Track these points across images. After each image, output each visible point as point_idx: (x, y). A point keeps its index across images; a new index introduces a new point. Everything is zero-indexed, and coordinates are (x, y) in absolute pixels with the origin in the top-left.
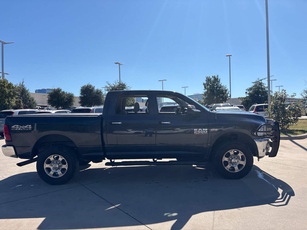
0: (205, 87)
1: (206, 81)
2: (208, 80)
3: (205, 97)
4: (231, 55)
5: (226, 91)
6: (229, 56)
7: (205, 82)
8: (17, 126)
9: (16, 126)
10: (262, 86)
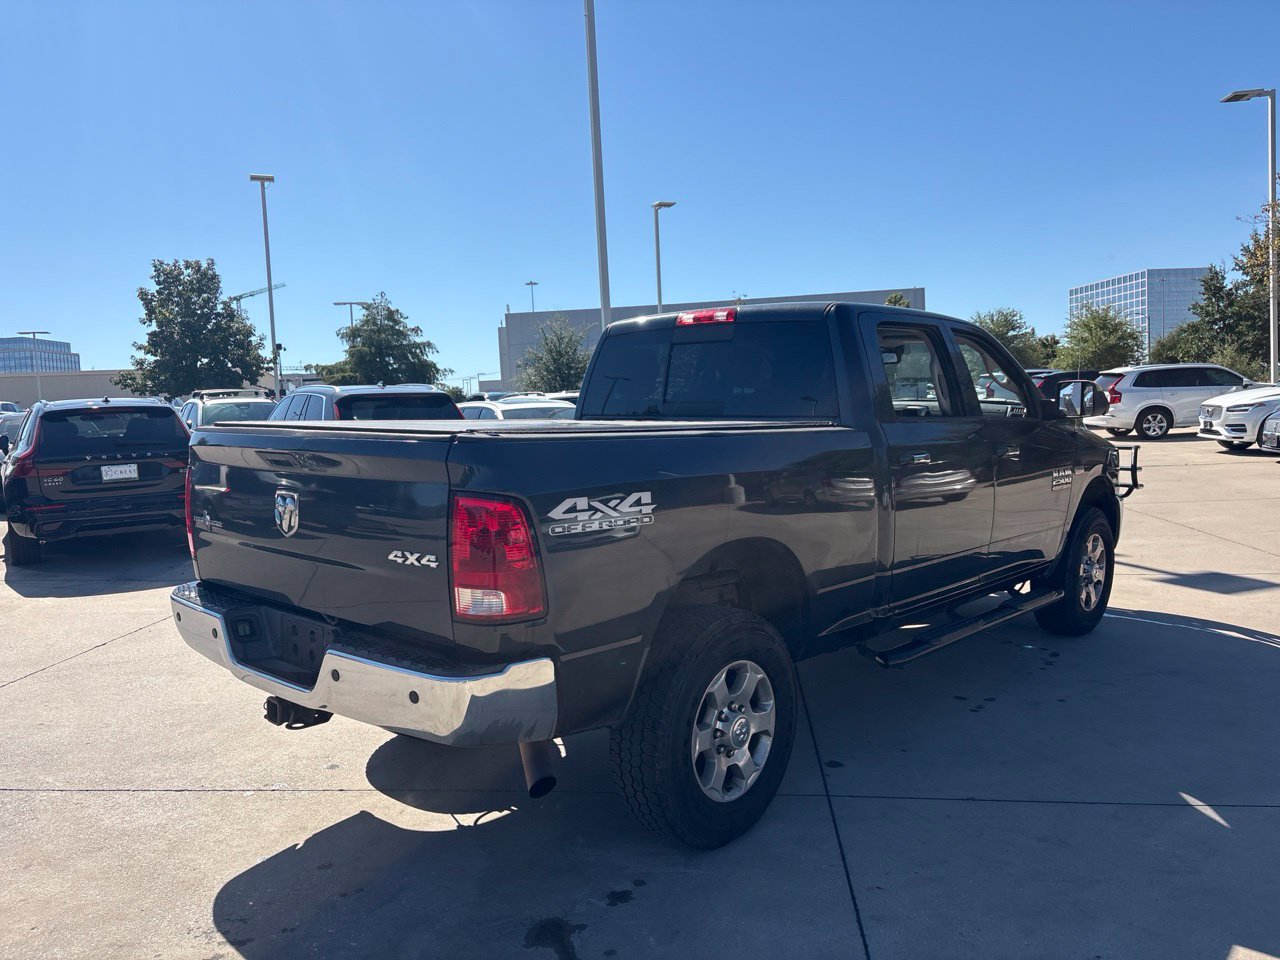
0: (151, 312)
1: (158, 283)
2: (167, 278)
3: (151, 358)
4: (271, 179)
5: (249, 333)
6: (263, 179)
7: (153, 288)
8: (582, 503)
9: (573, 509)
10: (397, 322)
